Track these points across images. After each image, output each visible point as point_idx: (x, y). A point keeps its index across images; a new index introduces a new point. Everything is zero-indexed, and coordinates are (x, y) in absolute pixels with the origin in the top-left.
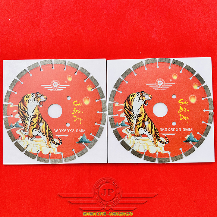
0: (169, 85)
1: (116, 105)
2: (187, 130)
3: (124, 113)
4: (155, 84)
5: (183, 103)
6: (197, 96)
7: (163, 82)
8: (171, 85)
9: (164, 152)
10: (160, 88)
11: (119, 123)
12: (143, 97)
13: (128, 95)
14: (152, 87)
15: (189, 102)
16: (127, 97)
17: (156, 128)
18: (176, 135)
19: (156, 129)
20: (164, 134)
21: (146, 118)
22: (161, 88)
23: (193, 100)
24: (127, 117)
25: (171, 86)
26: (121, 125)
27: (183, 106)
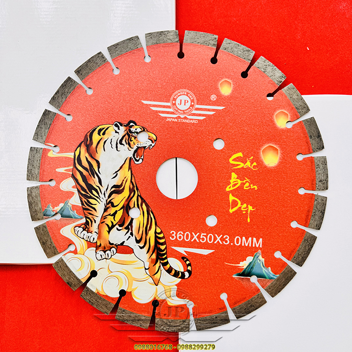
0: (209, 110)
1: (50, 154)
2: (245, 242)
3: (71, 179)
4: (169, 104)
5: (242, 165)
6: (282, 149)
7: (192, 101)
8: (213, 110)
9: (175, 301)
10: (182, 116)
11: (56, 208)
12: (133, 139)
13: (90, 129)
14: (160, 112)
15: (260, 163)
16: (86, 135)
17: (159, 230)
18: (213, 253)
19: (159, 234)
20: (182, 250)
21: (135, 199)
22: (185, 118)
23: (271, 159)
24: (79, 191)
25: (212, 113)
26: (61, 212)
27: (242, 174)
